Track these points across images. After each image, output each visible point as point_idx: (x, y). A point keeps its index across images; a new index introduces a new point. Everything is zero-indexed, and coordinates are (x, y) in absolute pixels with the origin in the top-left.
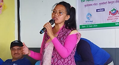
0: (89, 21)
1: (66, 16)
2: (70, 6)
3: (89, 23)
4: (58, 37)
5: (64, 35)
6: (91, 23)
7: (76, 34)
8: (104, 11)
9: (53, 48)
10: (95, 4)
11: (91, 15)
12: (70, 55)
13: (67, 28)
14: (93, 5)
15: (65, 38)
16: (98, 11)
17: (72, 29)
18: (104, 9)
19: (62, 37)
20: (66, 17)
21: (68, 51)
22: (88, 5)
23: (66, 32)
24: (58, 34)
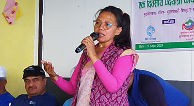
1: (116, 29)
2: (122, 12)
3: (150, 41)
4: (103, 59)
5: (112, 56)
6: (153, 40)
7: (131, 55)
8: (174, 23)
9: (94, 76)
10: (160, 12)
11: (153, 28)
12: (121, 88)
13: (117, 47)
14: (157, 13)
15: (113, 62)
16: (165, 22)
17: (124, 48)
18: (174, 20)
20: (117, 31)
21: (117, 81)
22: (148, 14)
23: (116, 52)
24: (102, 55)
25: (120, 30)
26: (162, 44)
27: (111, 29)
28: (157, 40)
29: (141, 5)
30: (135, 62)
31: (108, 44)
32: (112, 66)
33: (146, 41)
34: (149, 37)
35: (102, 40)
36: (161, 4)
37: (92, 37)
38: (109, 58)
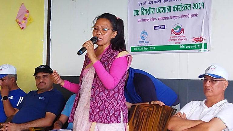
0: (144, 41)
1: (112, 33)
2: (116, 18)
3: (143, 44)
4: (102, 60)
5: (110, 57)
6: (146, 44)
7: (126, 56)
8: (165, 28)
9: (94, 76)
10: (152, 19)
11: (146, 33)
12: (117, 85)
13: (113, 49)
14: (150, 20)
15: (111, 62)
16: (156, 28)
17: (120, 50)
18: (165, 26)
19: (106, 60)
20: (113, 34)
21: (114, 79)
22: (143, 20)
23: (113, 54)
24: (101, 57)
25: (116, 33)
26: (154, 46)
27: (107, 33)
28: (149, 43)
29: (136, 13)
30: (129, 63)
31: (106, 47)
32: (110, 66)
33: (140, 44)
34: (143, 41)
35: (100, 43)
36: (153, 12)
37: (92, 41)
38: (107, 59)
